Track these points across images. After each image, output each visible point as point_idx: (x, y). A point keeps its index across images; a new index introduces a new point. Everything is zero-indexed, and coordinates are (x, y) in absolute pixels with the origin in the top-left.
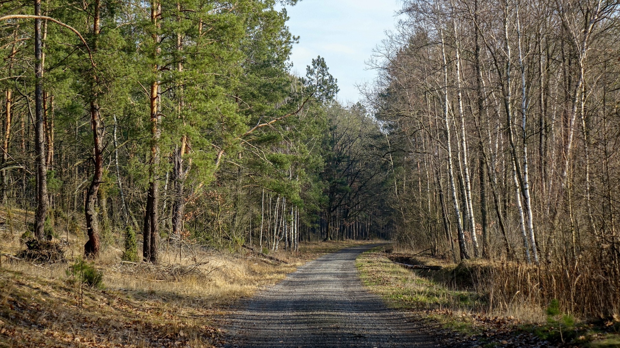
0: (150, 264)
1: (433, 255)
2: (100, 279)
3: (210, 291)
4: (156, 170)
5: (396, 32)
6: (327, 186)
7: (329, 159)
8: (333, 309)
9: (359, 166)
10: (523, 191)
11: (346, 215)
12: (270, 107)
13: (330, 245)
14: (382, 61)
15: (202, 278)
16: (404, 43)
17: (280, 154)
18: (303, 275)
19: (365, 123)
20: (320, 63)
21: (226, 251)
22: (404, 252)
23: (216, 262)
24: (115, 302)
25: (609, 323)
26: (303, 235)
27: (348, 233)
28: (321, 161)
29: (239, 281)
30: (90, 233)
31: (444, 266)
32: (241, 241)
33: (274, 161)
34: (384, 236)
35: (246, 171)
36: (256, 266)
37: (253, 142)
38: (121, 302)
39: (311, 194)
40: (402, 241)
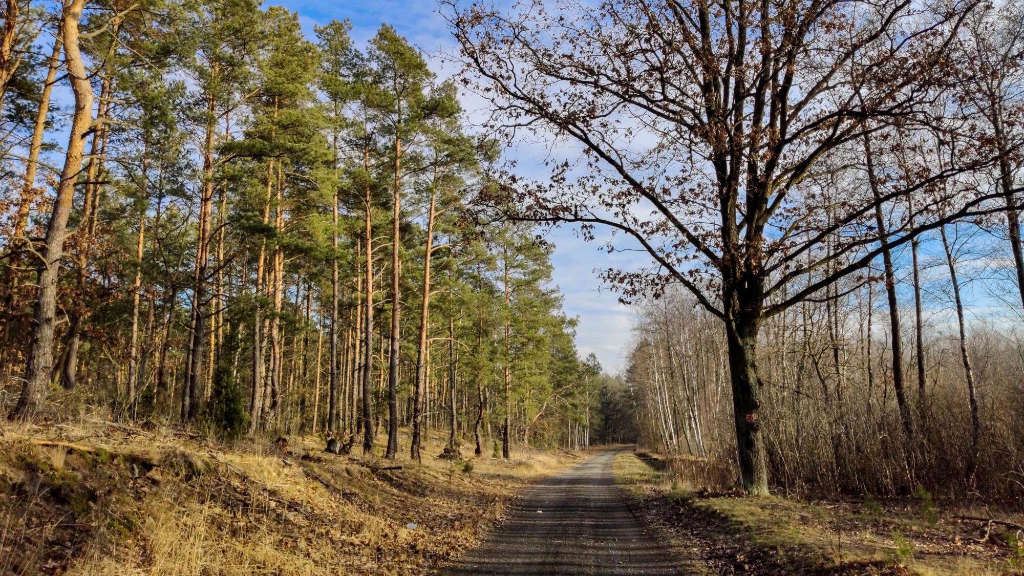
0: (505, 460)
1: (657, 453)
2: (472, 469)
3: (531, 473)
4: (509, 412)
5: (632, 340)
6: (603, 417)
7: (603, 403)
8: (583, 483)
9: (619, 407)
10: (695, 419)
11: (614, 431)
12: (569, 378)
13: (606, 447)
14: (625, 354)
15: (528, 466)
16: (635, 346)
17: (576, 402)
18: (586, 464)
19: (621, 385)
20: (593, 356)
21: (549, 452)
22: (642, 451)
23: (542, 457)
24: (474, 481)
25: (706, 494)
26: (592, 442)
27: (614, 440)
28: (599, 405)
29: (551, 468)
30: (478, 443)
31: (660, 458)
32: (556, 445)
33: (572, 405)
34: (635, 442)
35: (559, 410)
36: (563, 459)
37: (562, 396)
38: (478, 481)
39: (594, 421)
40: (642, 446)
